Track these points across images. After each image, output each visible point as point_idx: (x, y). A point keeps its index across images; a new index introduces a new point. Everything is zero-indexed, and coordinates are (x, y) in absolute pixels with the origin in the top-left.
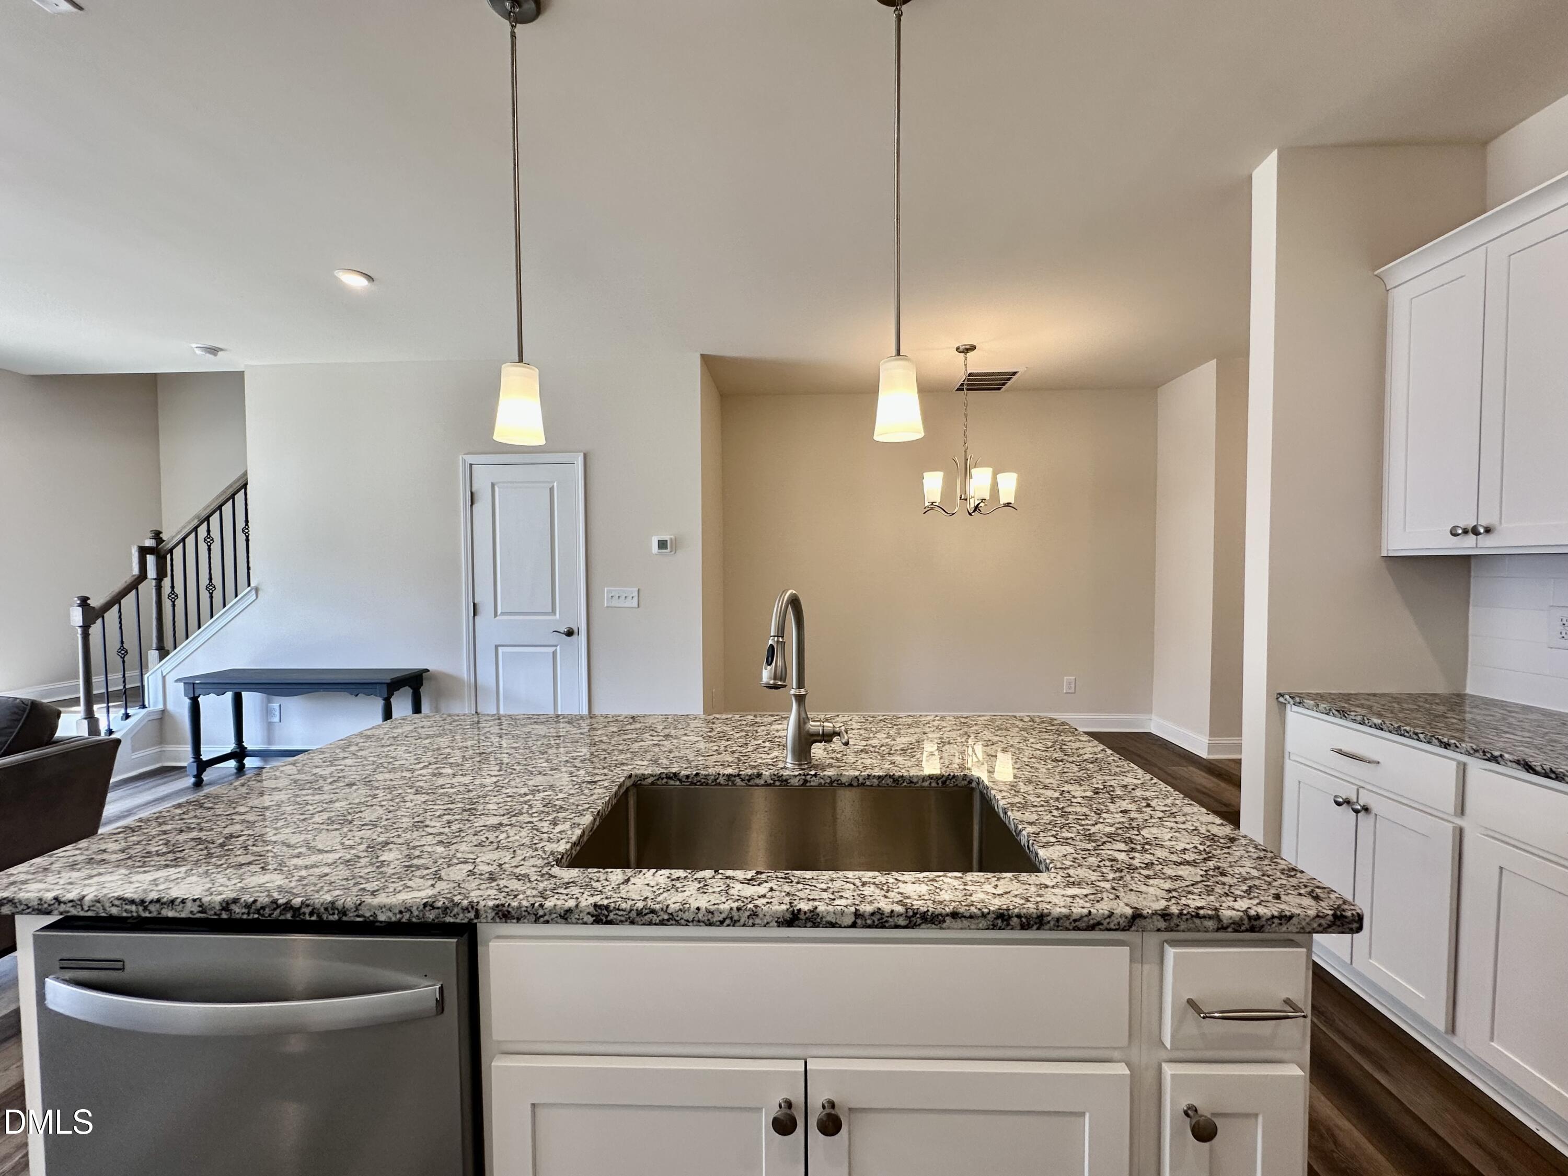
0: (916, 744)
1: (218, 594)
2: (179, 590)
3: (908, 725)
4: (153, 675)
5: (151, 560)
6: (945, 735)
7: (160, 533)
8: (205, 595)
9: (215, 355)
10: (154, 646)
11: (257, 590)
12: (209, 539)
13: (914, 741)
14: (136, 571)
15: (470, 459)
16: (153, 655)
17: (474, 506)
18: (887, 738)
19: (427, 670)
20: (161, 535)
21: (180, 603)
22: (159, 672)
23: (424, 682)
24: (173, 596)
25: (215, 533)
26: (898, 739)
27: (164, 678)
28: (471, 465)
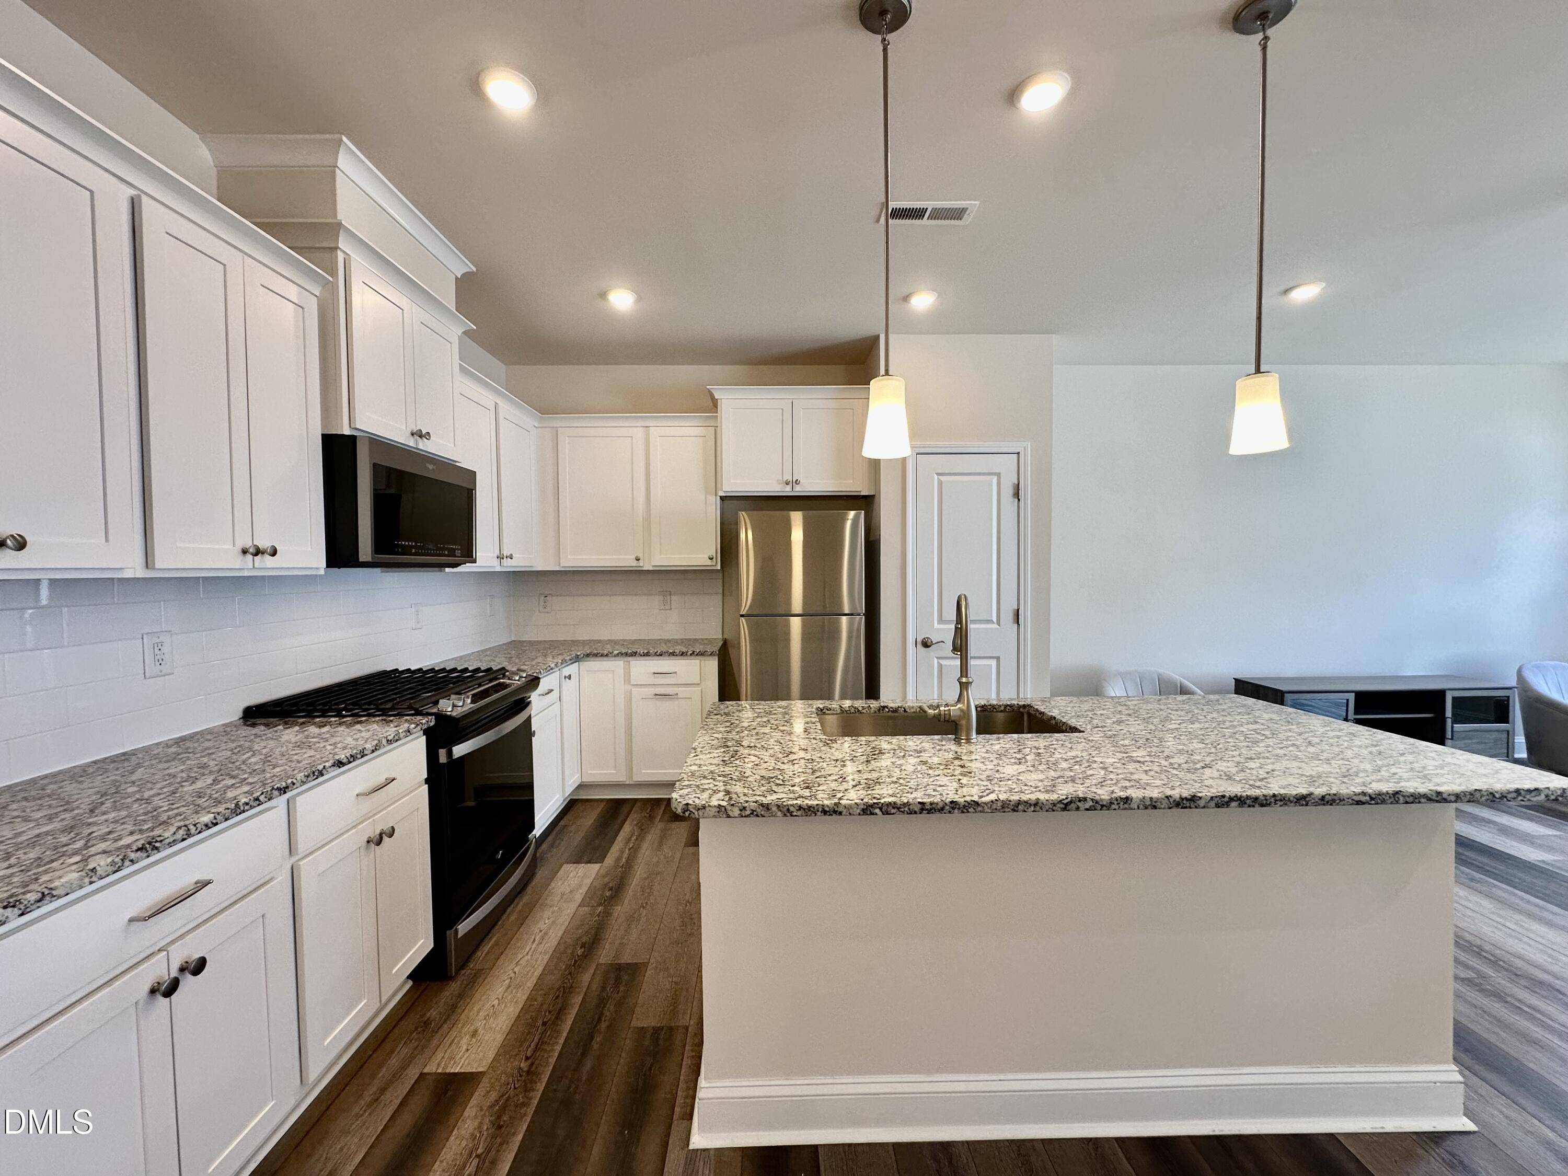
0: (870, 759)
3: (879, 783)
6: (837, 769)
13: (872, 762)
18: (901, 765)
26: (889, 763)
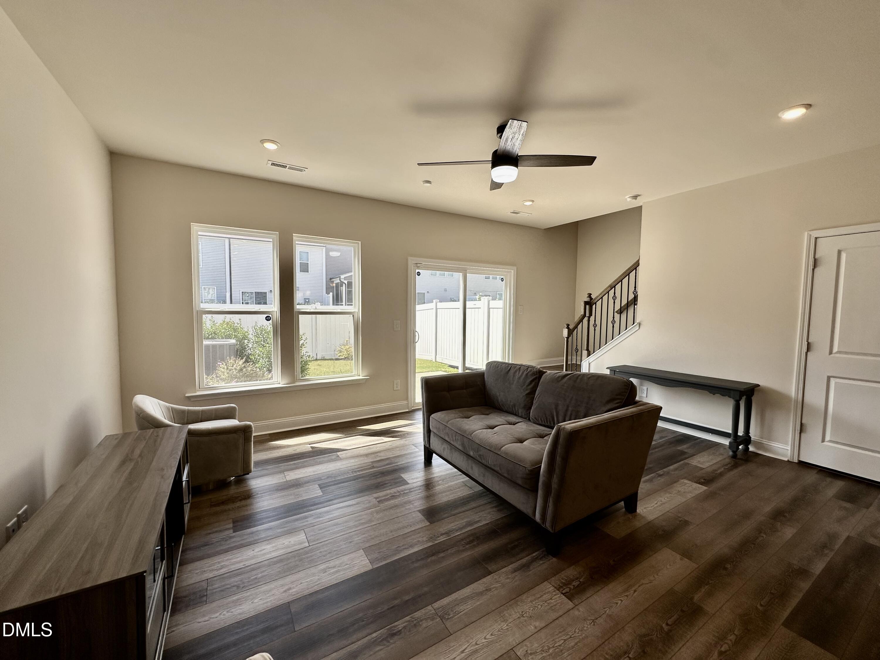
1: (617, 325)
2: (598, 322)
4: (585, 362)
5: (587, 307)
7: (591, 294)
8: (610, 325)
9: (636, 199)
10: (585, 348)
11: (640, 324)
12: (614, 298)
14: (582, 313)
15: (815, 234)
16: (585, 353)
17: (816, 270)
19: (758, 385)
20: (591, 296)
21: (598, 329)
22: (588, 361)
23: (755, 393)
24: (595, 326)
25: (618, 295)
27: (589, 364)
28: (816, 238)
